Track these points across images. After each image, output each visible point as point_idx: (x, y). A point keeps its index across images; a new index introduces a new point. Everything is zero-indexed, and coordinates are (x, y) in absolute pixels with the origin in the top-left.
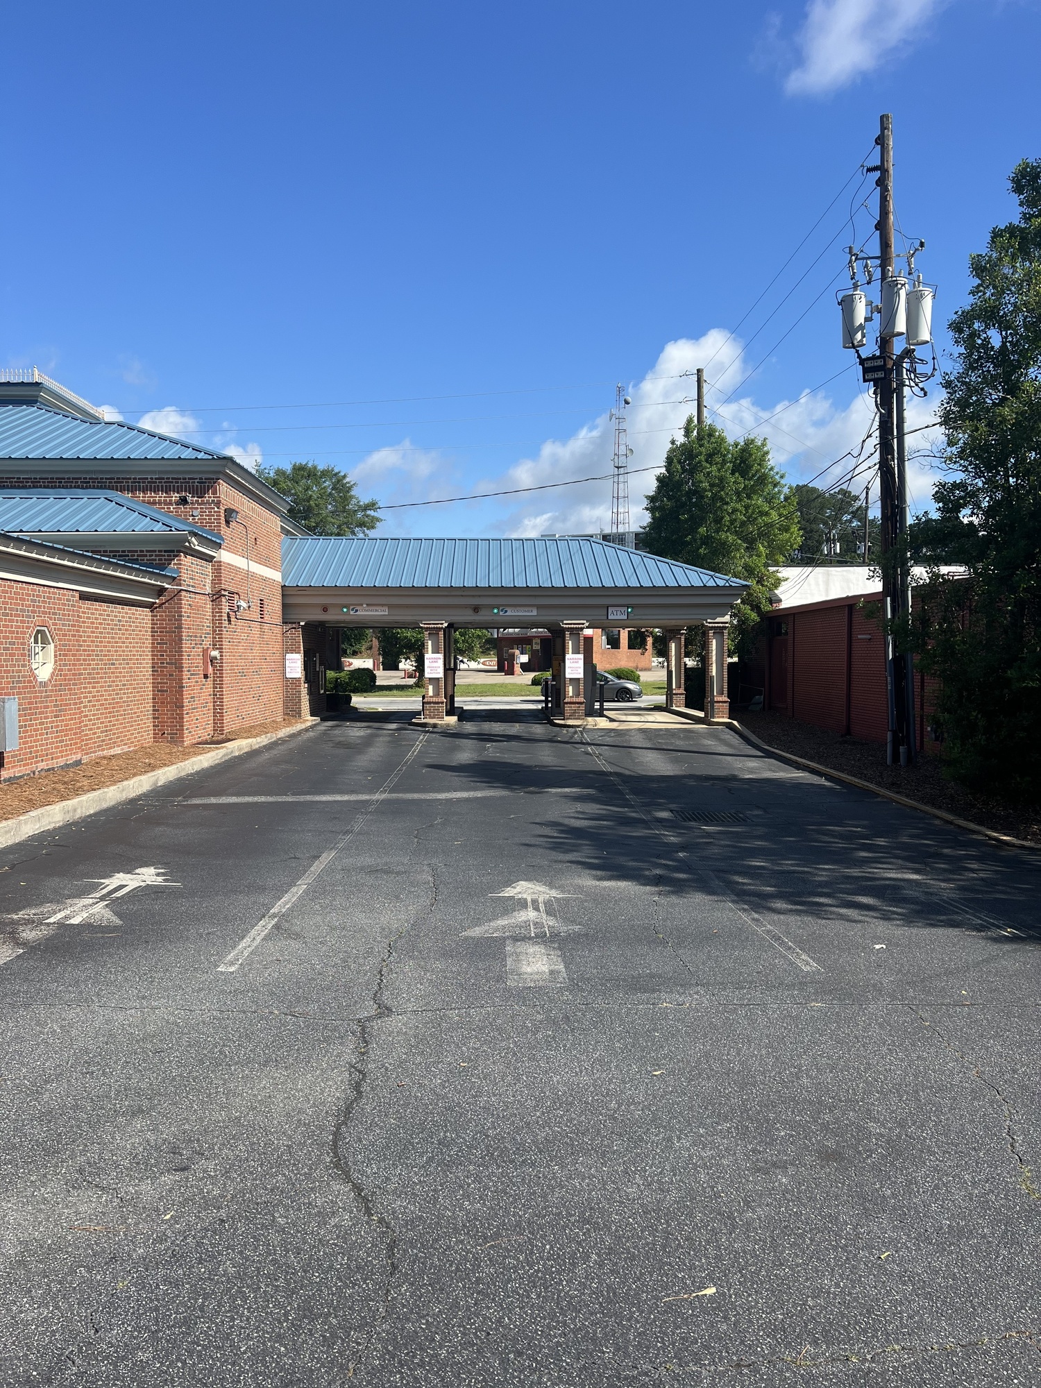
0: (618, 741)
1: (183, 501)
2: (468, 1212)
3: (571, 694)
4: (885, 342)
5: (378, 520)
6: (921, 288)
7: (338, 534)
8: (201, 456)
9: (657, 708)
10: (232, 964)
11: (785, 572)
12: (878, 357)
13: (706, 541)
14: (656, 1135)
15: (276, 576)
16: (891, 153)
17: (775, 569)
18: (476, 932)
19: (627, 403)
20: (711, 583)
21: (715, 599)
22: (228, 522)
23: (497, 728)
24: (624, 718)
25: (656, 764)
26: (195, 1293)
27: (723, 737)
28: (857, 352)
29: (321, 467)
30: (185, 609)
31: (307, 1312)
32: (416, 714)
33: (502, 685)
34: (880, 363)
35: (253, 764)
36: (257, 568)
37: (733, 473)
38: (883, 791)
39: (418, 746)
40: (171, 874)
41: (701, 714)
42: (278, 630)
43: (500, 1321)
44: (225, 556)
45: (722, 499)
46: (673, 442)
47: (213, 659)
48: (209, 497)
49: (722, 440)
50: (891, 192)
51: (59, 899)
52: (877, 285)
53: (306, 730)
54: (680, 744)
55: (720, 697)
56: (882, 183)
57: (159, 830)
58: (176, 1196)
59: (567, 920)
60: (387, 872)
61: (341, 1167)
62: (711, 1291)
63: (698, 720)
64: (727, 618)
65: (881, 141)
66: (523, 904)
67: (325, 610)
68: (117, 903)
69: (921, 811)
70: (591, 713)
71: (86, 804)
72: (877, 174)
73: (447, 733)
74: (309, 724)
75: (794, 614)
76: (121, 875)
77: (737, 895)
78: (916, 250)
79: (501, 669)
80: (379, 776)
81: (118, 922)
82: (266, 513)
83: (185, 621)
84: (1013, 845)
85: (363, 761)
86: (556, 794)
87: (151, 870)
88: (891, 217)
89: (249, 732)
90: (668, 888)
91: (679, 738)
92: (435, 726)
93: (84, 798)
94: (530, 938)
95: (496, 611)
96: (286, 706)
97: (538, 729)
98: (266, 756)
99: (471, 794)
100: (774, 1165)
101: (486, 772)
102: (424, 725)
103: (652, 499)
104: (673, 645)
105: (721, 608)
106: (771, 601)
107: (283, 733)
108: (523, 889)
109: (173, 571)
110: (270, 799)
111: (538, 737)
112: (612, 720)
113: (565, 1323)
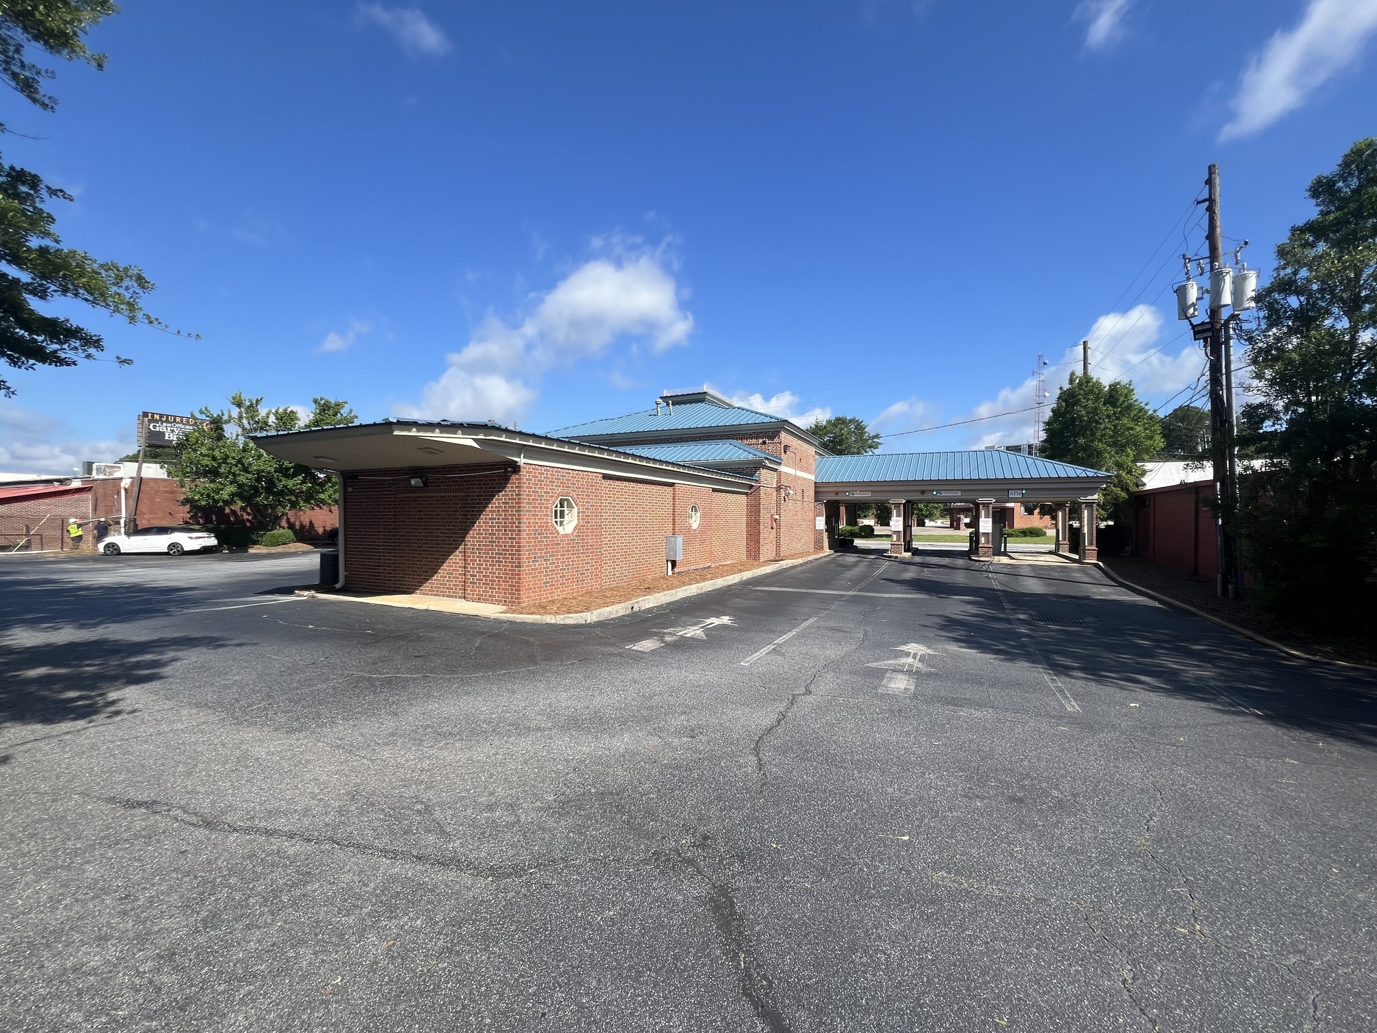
0: (1012, 571)
1: (764, 443)
2: (804, 780)
3: (983, 542)
4: (1214, 311)
5: (880, 444)
6: (1246, 272)
7: (858, 453)
8: (773, 420)
9: (1050, 553)
10: (747, 662)
11: (1149, 466)
12: (1207, 323)
13: (1085, 449)
14: (918, 770)
15: (812, 477)
16: (1218, 188)
17: (1142, 464)
18: (874, 665)
19: (1045, 364)
20: (1084, 475)
21: (1089, 485)
22: (785, 452)
23: (935, 560)
24: (1022, 558)
25: (1035, 586)
26: (679, 780)
27: (1089, 572)
28: (1190, 321)
29: (848, 418)
30: (762, 495)
31: (719, 798)
32: (886, 551)
33: (950, 536)
34: (1208, 326)
35: (791, 572)
36: (800, 474)
37: (1104, 404)
38: (1201, 613)
39: (884, 567)
40: (735, 621)
41: (1076, 557)
42: (812, 505)
43: (797, 822)
44: (783, 469)
45: (1097, 422)
46: (1061, 388)
47: (776, 520)
48: (776, 440)
49: (1098, 384)
50: (1218, 216)
51: (685, 626)
52: (1207, 275)
53: (825, 557)
54: (1056, 575)
55: (1090, 547)
56: (1210, 210)
57: (737, 600)
58: (686, 746)
59: (929, 665)
60: (839, 631)
61: (756, 751)
62: (906, 838)
63: (1074, 561)
64: (1096, 497)
65: (1209, 182)
66: (908, 654)
67: (837, 494)
68: (707, 630)
69: (1229, 628)
70: (998, 552)
71: (708, 586)
72: (1207, 204)
73: (904, 562)
74: (827, 554)
75: (1154, 494)
76: (714, 618)
77: (1049, 665)
78: (1241, 248)
79: (952, 526)
80: (855, 583)
81: (705, 638)
82: (806, 446)
83: (762, 501)
84: (1300, 658)
85: (849, 574)
86: (957, 600)
87: (728, 618)
88: (1218, 230)
89: (793, 557)
90: (1002, 657)
91: (1056, 572)
92: (896, 557)
93: (707, 583)
94: (903, 671)
95: (935, 493)
96: (815, 544)
97: (960, 562)
98: (800, 569)
99: (905, 596)
100: (978, 796)
101: (918, 585)
102: (890, 557)
103: (1048, 423)
104: (1060, 513)
105: (1092, 490)
106: (1137, 486)
107: (810, 558)
108: (912, 647)
109: (757, 477)
110: (794, 590)
111: (958, 566)
112: (1012, 558)
113: (826, 831)
